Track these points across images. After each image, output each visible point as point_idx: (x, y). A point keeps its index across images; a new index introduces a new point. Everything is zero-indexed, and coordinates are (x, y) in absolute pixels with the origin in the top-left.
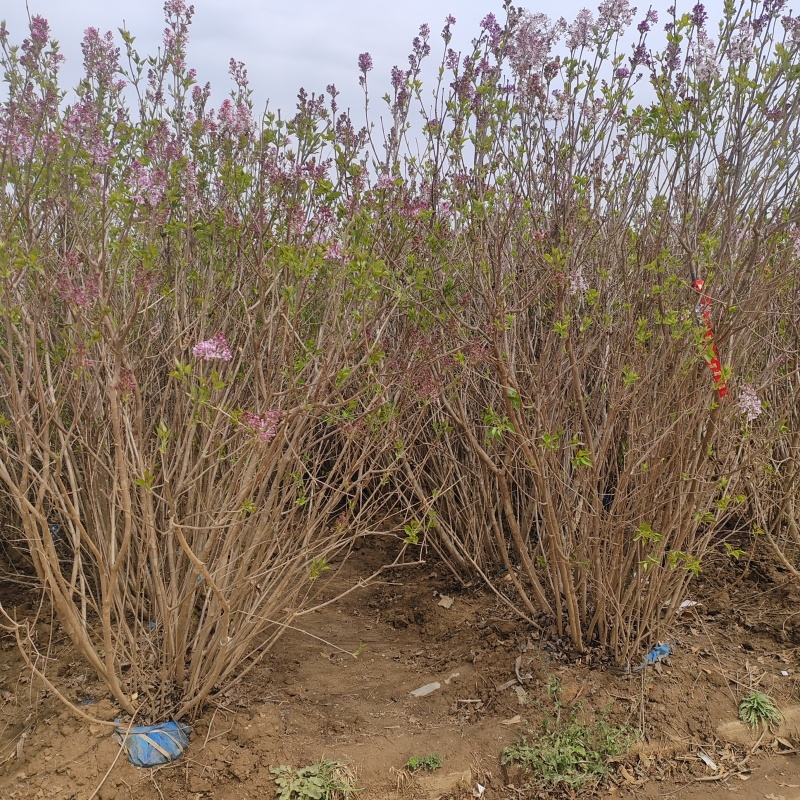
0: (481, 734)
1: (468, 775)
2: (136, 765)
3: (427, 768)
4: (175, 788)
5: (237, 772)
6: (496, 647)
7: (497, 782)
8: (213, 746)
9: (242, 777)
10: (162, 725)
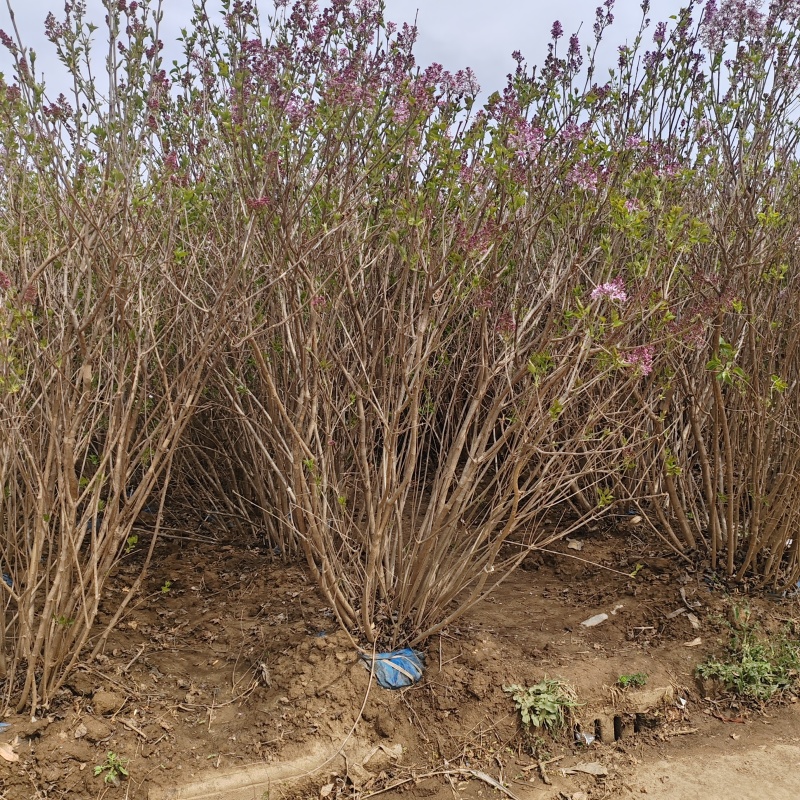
0: (668, 655)
1: (670, 690)
2: (386, 688)
3: (635, 685)
4: (425, 707)
5: (476, 692)
6: (652, 580)
7: (695, 697)
8: (448, 669)
9: (481, 695)
10: (401, 651)
